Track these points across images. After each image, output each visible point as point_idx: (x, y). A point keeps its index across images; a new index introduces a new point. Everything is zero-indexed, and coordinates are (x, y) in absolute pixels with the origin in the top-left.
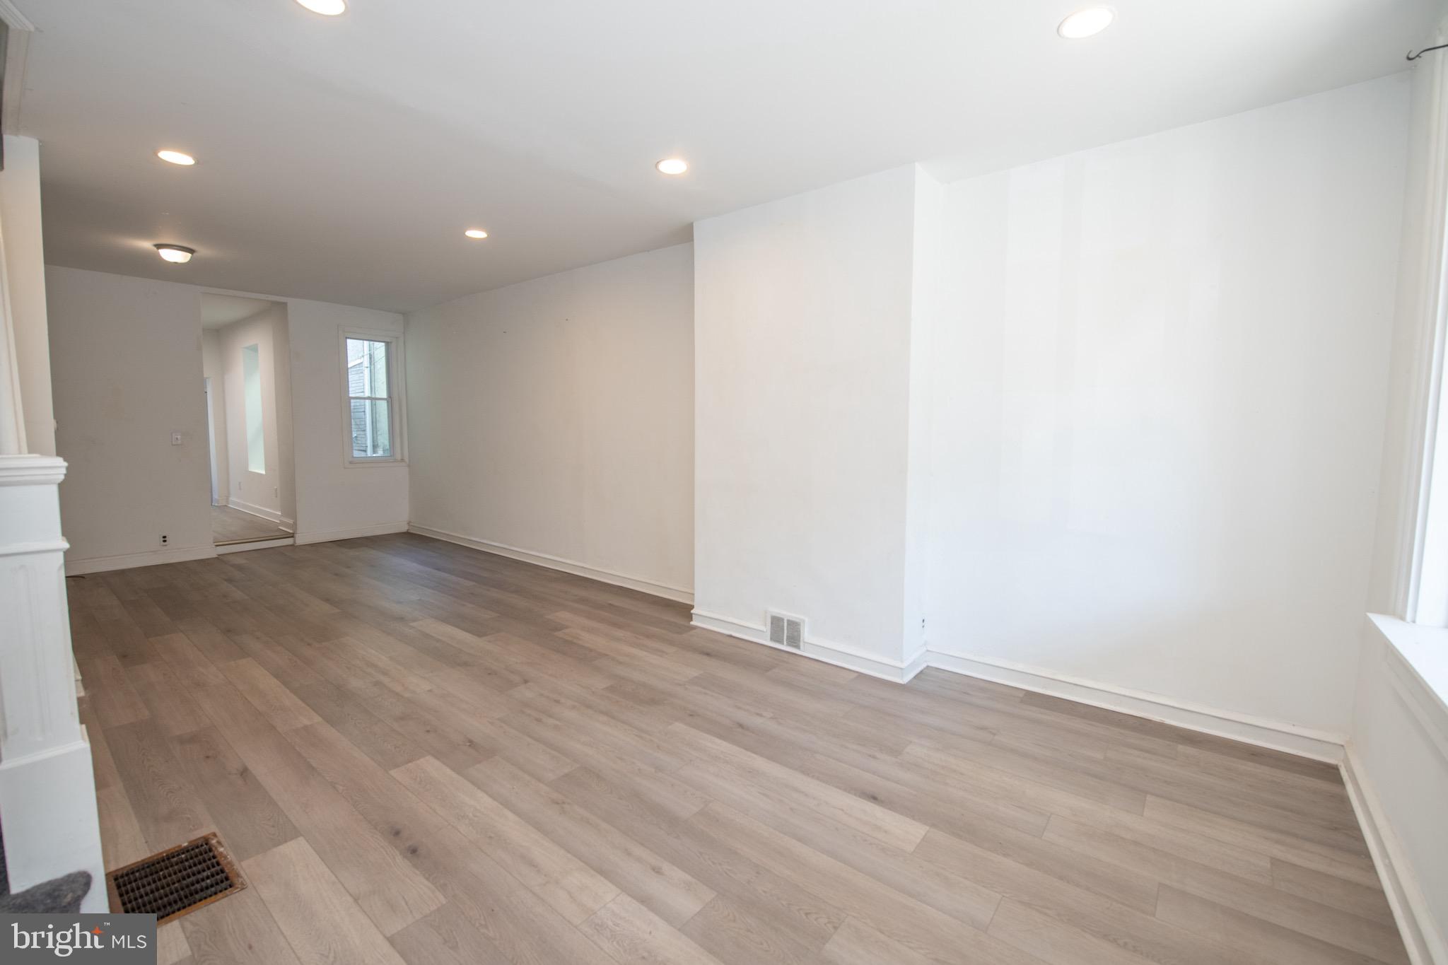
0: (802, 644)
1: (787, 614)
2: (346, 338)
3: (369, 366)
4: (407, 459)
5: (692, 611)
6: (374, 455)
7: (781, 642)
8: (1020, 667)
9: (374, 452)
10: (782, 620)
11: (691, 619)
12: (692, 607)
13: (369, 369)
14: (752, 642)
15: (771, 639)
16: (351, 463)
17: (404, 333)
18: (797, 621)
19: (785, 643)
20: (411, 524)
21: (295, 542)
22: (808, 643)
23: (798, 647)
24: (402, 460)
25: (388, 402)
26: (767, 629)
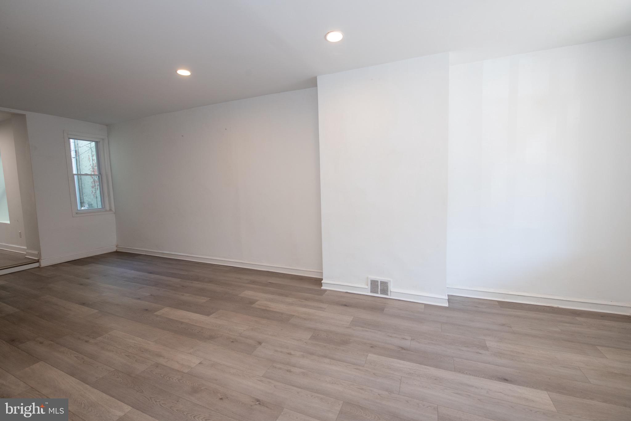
0: (389, 293)
1: (379, 278)
2: (69, 138)
3: (75, 157)
4: (113, 209)
5: (322, 282)
6: (83, 208)
7: (377, 293)
8: (492, 290)
9: (82, 206)
10: (377, 281)
11: (322, 286)
12: (322, 279)
13: (75, 158)
14: (360, 294)
15: (371, 292)
16: (77, 213)
17: (108, 136)
18: (386, 281)
19: (379, 293)
20: (118, 246)
21: (40, 265)
22: (392, 292)
23: (387, 294)
24: (110, 210)
25: (99, 177)
26: (369, 287)
